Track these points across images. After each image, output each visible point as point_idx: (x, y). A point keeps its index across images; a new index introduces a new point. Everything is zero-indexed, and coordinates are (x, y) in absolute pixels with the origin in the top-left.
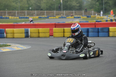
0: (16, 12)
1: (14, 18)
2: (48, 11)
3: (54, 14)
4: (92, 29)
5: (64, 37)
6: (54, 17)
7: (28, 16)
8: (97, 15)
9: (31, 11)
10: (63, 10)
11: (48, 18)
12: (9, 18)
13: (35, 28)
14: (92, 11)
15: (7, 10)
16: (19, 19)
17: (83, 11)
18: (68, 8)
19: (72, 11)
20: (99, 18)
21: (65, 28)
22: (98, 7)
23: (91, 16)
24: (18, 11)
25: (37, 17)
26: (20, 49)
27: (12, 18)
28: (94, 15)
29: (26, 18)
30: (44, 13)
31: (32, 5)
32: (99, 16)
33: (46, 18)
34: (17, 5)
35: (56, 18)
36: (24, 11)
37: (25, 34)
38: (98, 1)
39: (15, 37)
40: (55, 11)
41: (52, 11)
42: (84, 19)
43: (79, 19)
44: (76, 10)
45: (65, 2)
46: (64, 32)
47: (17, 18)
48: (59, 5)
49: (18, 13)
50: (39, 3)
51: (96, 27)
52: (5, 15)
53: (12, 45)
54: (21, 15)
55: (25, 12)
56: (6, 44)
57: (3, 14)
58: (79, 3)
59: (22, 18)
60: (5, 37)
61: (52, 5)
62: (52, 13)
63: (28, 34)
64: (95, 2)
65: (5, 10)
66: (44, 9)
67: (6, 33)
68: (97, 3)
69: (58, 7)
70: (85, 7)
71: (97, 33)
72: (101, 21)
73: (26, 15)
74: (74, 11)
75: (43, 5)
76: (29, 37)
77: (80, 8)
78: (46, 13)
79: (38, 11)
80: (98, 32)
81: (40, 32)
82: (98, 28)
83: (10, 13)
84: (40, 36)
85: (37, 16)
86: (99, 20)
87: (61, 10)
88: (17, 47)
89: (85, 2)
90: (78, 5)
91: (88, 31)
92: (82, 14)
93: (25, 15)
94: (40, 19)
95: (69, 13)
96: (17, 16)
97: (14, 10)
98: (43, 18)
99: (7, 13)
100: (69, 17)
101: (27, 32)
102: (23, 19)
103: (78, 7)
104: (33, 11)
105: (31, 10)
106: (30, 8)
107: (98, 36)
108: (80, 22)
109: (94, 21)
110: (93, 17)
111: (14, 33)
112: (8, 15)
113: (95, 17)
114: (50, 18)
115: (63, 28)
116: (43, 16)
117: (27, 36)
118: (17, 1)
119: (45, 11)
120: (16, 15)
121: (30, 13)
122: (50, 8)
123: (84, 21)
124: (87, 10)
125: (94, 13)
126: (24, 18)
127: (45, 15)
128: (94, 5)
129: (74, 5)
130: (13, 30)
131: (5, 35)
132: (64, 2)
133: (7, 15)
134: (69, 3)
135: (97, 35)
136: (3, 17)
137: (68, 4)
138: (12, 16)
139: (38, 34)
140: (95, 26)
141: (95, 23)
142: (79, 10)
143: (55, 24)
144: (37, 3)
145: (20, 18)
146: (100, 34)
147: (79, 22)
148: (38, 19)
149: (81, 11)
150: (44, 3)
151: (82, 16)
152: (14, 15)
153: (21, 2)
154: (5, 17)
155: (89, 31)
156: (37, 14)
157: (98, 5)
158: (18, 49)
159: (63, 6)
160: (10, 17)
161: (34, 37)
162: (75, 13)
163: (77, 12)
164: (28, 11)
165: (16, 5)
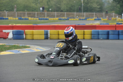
0: (36, 13)
1: (34, 19)
2: (68, 13)
3: (74, 16)
4: (112, 31)
5: (84, 39)
6: (75, 19)
7: (48, 18)
8: (118, 17)
9: (51, 13)
10: (84, 12)
11: (68, 20)
12: (28, 19)
13: (55, 29)
14: (113, 13)
15: (26, 11)
16: (39, 21)
17: (104, 13)
18: (88, 9)
19: (92, 13)
20: (119, 20)
21: (85, 30)
22: (119, 10)
23: (112, 18)
24: (38, 12)
25: (57, 19)
26: (40, 51)
27: (31, 19)
28: (115, 17)
29: (46, 19)
30: (65, 14)
31: (52, 6)
32: (120, 19)
33: (66, 19)
34: (37, 6)
35: (76, 20)
36: (43, 12)
37: (45, 36)
38: (119, 3)
39: (34, 39)
40: (75, 13)
41: (73, 13)
42: (104, 21)
43: (100, 21)
44: (96, 12)
45: (86, 3)
46: (84, 34)
47: (36, 20)
48: (80, 7)
49: (37, 14)
50: (59, 4)
51: (117, 30)
52: (24, 16)
53: (31, 47)
54: (40, 16)
55: (45, 13)
56: (25, 45)
57: (22, 15)
58: (100, 5)
59: (41, 19)
60: (24, 38)
61: (72, 6)
62: (72, 14)
63: (48, 36)
64: (116, 4)
65: (24, 11)
66: (64, 11)
67: (25, 35)
68: (118, 5)
69: (78, 9)
70: (106, 9)
71: (117, 36)
72: (122, 24)
73: (46, 16)
74: (94, 13)
75: (63, 7)
76: (49, 39)
77: (101, 10)
78: (66, 14)
79: (58, 12)
80: (119, 35)
81: (59, 34)
82: (118, 30)
83: (30, 14)
84: (60, 38)
85: (57, 17)
86: (120, 23)
87: (81, 12)
88: (36, 48)
89: (106, 4)
90: (99, 7)
91: (108, 34)
92: (103, 16)
93: (44, 16)
94: (60, 20)
95: (90, 15)
96: (37, 18)
97: (34, 11)
98: (63, 19)
99: (26, 14)
100: (89, 19)
101: (46, 34)
102: (42, 21)
103: (98, 9)
104: (53, 12)
105: (51, 11)
106: (50, 9)
107: (119, 39)
108: (101, 24)
109: (114, 24)
110: (114, 19)
111: (33, 35)
112: (28, 16)
113: (116, 19)
114: (70, 19)
115: (83, 30)
116: (63, 18)
117: (47, 38)
118: (37, 2)
119: (65, 13)
120: (35, 16)
121: (50, 14)
122: (70, 10)
123: (105, 23)
124: (108, 12)
125: (114, 15)
126: (44, 19)
127: (65, 16)
128: (115, 8)
129: (95, 7)
130: (33, 31)
131: (24, 36)
132: (84, 3)
133: (26, 16)
134: (89, 4)
135: (117, 38)
136: (23, 18)
137: (88, 6)
138: (31, 17)
139: (57, 35)
140: (116, 28)
141: (116, 26)
142: (99, 12)
143: (75, 26)
144: (57, 5)
145: (39, 19)
146: (121, 36)
147: (99, 24)
148: (58, 21)
149: (101, 13)
150: (64, 4)
151: (103, 18)
152: (33, 16)
153: (41, 3)
154: (25, 18)
155: (110, 34)
156: (57, 15)
157: (119, 7)
158: (38, 51)
159: (83, 8)
160: (30, 18)
161: (54, 38)
162: (96, 15)
163: (98, 14)
164: (47, 12)
165: (35, 6)
